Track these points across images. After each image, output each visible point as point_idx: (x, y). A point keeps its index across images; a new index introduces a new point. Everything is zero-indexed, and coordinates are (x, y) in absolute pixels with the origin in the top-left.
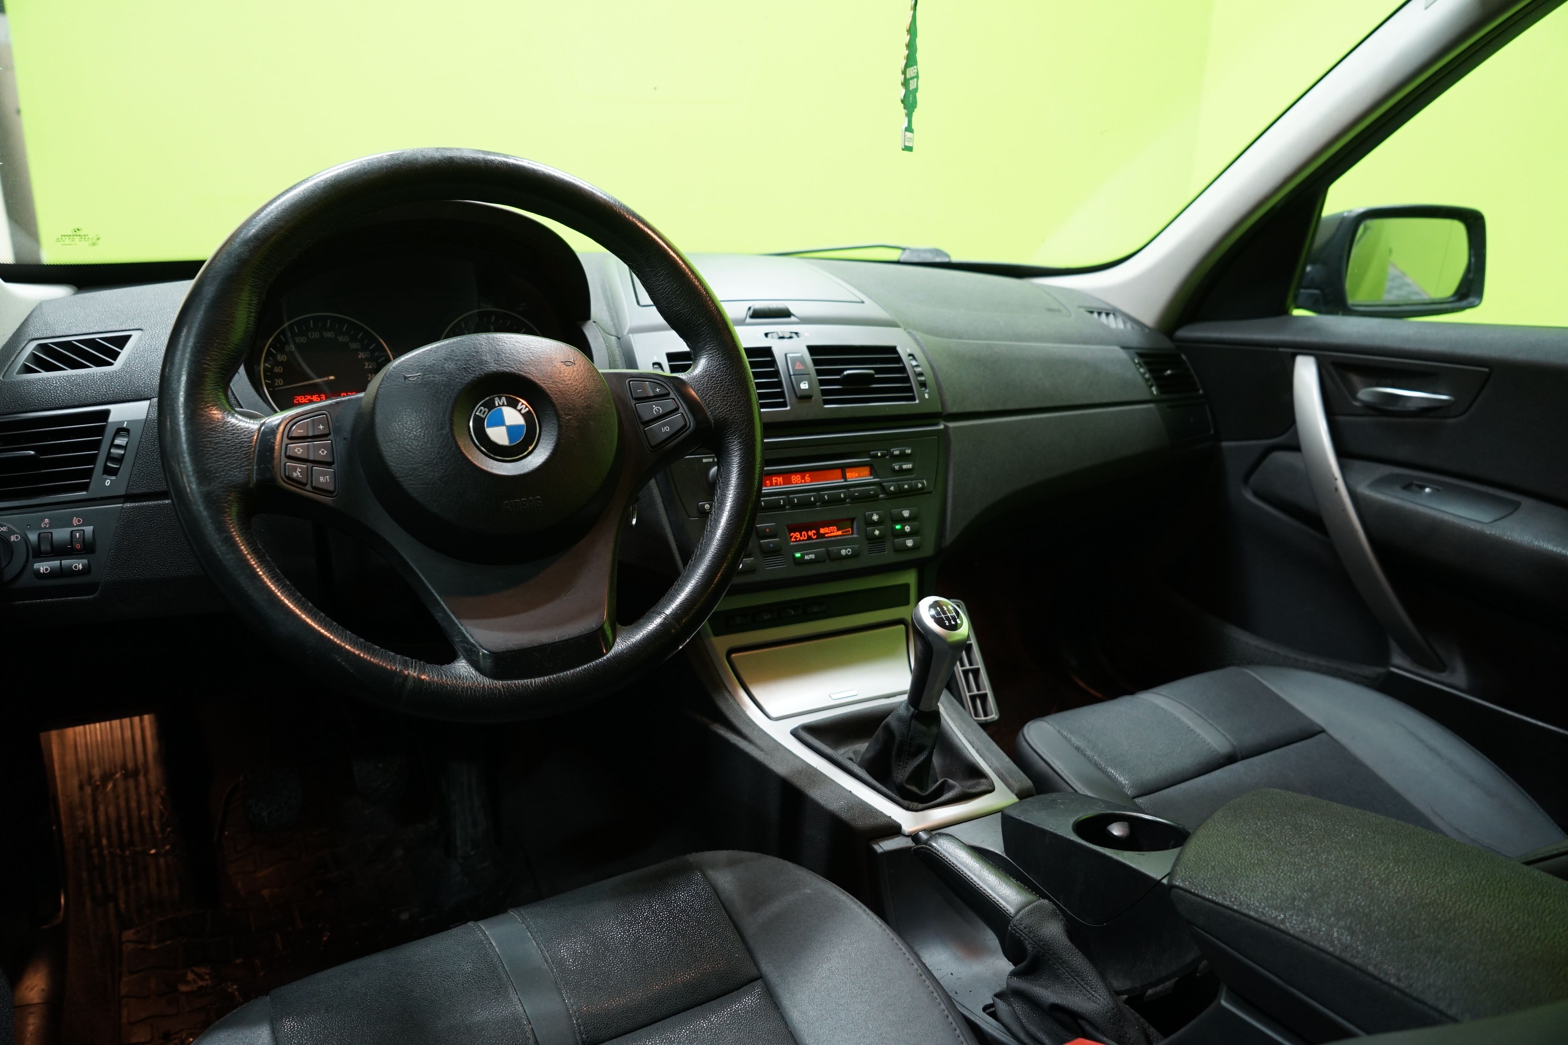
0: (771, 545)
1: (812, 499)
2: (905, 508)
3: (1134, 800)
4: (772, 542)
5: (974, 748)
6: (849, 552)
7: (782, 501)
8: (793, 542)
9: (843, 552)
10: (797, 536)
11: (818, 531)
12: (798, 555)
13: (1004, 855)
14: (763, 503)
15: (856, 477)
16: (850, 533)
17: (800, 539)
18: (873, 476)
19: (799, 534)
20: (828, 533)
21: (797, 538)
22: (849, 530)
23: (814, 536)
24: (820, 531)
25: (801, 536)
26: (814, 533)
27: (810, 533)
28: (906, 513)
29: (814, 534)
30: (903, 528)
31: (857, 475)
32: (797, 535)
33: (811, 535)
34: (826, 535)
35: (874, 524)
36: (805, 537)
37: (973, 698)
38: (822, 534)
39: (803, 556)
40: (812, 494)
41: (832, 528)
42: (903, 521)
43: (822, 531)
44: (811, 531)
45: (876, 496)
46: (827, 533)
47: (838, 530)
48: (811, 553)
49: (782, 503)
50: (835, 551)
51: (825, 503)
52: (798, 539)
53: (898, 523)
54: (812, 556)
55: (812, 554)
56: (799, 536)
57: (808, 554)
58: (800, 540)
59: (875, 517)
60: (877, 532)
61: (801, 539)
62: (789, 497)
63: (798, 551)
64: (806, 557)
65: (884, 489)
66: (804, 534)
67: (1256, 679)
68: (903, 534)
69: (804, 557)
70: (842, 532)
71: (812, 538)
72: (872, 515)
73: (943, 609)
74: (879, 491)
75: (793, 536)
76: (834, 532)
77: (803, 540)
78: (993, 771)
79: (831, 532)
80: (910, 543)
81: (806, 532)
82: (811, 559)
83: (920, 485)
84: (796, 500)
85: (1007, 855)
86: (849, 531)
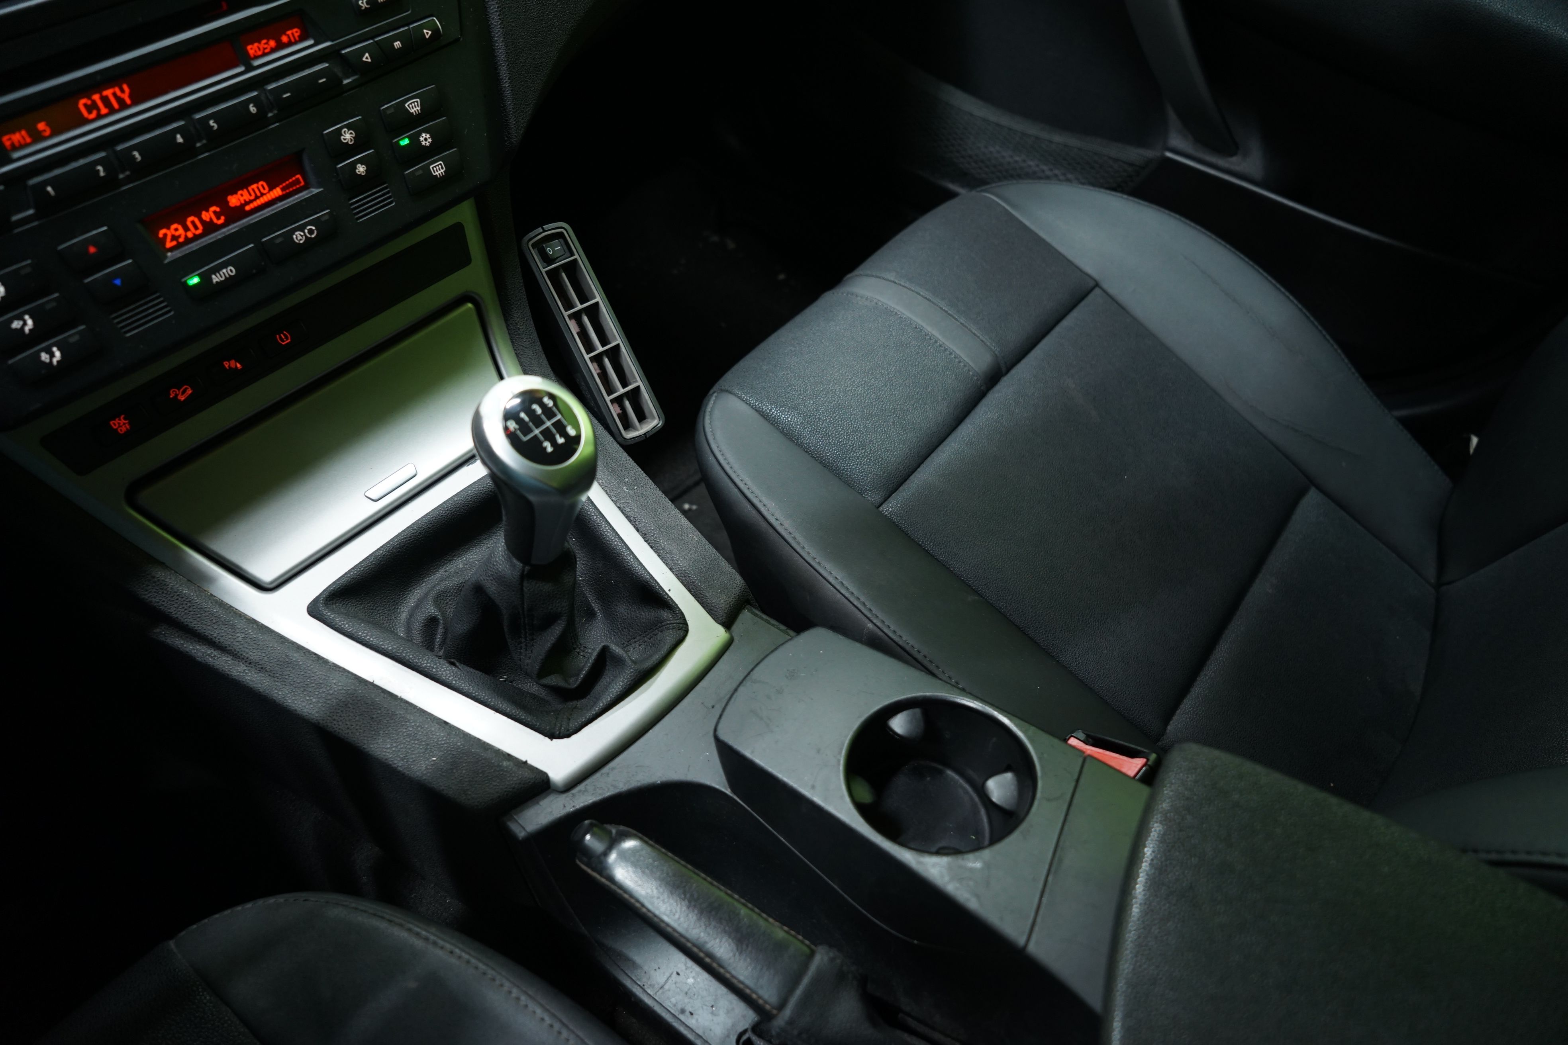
0: (118, 282)
1: (179, 139)
2: (407, 90)
3: (881, 509)
4: (115, 274)
5: (638, 530)
6: (311, 232)
7: (100, 168)
8: (172, 249)
9: (299, 237)
10: (177, 234)
11: (224, 204)
12: (194, 280)
13: (728, 792)
14: (49, 189)
15: (273, 50)
16: (302, 183)
17: (186, 236)
18: (314, 39)
19: (180, 227)
20: (251, 201)
21: (179, 236)
22: (298, 179)
23: (218, 218)
24: (228, 202)
25: (186, 229)
26: (215, 212)
27: (205, 216)
28: (414, 107)
29: (218, 215)
30: (415, 139)
31: (272, 43)
32: (176, 230)
33: (211, 219)
34: (247, 208)
35: (349, 150)
36: (196, 228)
37: (618, 401)
38: (236, 207)
39: (206, 277)
40: (175, 125)
41: (254, 186)
42: (410, 123)
43: (234, 201)
44: (207, 211)
45: (334, 82)
46: (247, 203)
47: (271, 189)
48: (224, 265)
49: (102, 174)
50: (278, 241)
51: (215, 138)
52: (181, 240)
53: (400, 133)
54: (230, 271)
55: (226, 267)
56: (181, 231)
57: (216, 270)
58: (188, 241)
59: (348, 136)
60: (361, 169)
61: (190, 235)
62: (115, 152)
63: (190, 272)
64: (215, 279)
65: (351, 65)
66: (193, 223)
67: (1006, 210)
68: (418, 154)
69: (211, 279)
70: (282, 189)
71: (216, 224)
72: (338, 133)
73: (534, 411)
74: (338, 71)
75: (165, 235)
76: (262, 195)
77: (196, 238)
78: (678, 577)
79: (257, 198)
80: (438, 169)
81: (195, 216)
82: (229, 279)
83: (427, 33)
84: (136, 154)
85: (733, 790)
86: (297, 181)
